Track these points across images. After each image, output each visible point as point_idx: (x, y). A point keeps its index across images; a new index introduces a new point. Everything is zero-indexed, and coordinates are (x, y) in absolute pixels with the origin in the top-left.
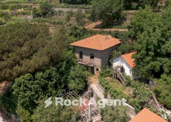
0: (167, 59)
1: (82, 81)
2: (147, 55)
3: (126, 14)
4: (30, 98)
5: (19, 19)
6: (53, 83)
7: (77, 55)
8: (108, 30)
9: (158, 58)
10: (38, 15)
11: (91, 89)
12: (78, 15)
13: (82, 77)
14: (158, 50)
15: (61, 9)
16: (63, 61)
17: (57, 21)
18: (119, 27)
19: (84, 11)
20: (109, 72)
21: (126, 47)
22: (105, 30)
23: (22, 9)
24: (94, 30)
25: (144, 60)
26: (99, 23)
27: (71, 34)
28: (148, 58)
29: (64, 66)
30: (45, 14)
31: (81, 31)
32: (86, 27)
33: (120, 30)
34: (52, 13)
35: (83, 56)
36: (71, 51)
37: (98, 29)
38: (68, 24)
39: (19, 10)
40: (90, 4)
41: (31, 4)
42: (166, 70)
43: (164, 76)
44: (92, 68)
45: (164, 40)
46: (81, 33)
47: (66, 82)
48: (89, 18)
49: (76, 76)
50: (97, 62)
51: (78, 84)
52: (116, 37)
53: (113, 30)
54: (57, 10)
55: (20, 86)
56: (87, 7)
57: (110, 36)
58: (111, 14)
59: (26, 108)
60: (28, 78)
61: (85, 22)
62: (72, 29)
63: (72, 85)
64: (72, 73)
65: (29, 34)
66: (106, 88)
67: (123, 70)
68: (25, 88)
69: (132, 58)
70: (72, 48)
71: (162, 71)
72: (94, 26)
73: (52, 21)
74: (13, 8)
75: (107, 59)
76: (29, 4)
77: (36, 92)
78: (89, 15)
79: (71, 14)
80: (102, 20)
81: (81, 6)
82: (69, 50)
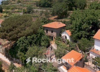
0: (84, 31)
1: (47, 42)
2: (76, 30)
3: (70, 13)
4: (25, 47)
5: (16, 14)
6: (35, 41)
7: (45, 31)
8: (60, 20)
9: (81, 31)
10: (26, 13)
11: (51, 46)
12: (46, 13)
13: (47, 40)
14: (80, 28)
15: (37, 10)
16: (38, 34)
17: (35, 16)
18: (66, 18)
19: (49, 11)
20: (60, 38)
21: (68, 27)
22: (59, 20)
23: (17, 10)
24: (53, 20)
25: (74, 32)
26: (56, 17)
27: (42, 22)
28: (76, 31)
29: (39, 36)
30: (29, 12)
31: (47, 20)
32: (50, 19)
33: (66, 20)
34: (33, 11)
35: (48, 31)
36: (42, 30)
37: (56, 20)
38: (41, 17)
39: (16, 10)
40: (52, 7)
41: (22, 7)
42: (83, 36)
43: (82, 38)
44: (52, 37)
45: (83, 23)
46: (47, 21)
47: (40, 42)
48: (51, 14)
49: (45, 40)
50: (54, 34)
51: (45, 43)
52: (64, 23)
53: (63, 20)
54: (35, 10)
55: (20, 42)
56: (51, 9)
57: (61, 23)
58: (62, 13)
59: (23, 52)
60: (24, 38)
61: (49, 16)
62: (43, 19)
63: (42, 44)
64: (42, 38)
65: (24, 20)
66: (58, 45)
67: (66, 37)
68: (23, 42)
69: (70, 31)
70: (43, 28)
71: (82, 36)
72: (54, 18)
73: (33, 16)
74: (13, 9)
75: (59, 33)
76: (21, 7)
77: (27, 44)
78: (52, 13)
79: (43, 12)
80: (58, 15)
81: (48, 8)
82: (41, 29)
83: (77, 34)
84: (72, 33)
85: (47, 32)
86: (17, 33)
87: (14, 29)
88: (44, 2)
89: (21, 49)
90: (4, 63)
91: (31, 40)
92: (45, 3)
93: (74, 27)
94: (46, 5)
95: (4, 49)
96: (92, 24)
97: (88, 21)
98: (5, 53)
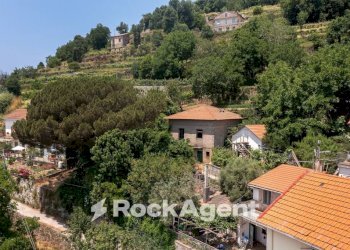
7: (175, 135)
35: (185, 134)
44: (200, 152)
50: (208, 141)
55: (103, 146)
56: (183, 82)
59: (111, 180)
60: (117, 134)
66: (225, 164)
67: (248, 147)
68: (112, 148)
71: (304, 134)
82: (161, 130)
83: (287, 129)
84: (271, 127)
85: (181, 136)
86: (91, 122)
87: (79, 110)
88: (160, 62)
89: (105, 169)
90: (42, 231)
91: (137, 142)
92: (165, 66)
93: (276, 107)
94: (168, 72)
95: (38, 191)
96: (337, 94)
97: (326, 84)
98: (44, 204)
